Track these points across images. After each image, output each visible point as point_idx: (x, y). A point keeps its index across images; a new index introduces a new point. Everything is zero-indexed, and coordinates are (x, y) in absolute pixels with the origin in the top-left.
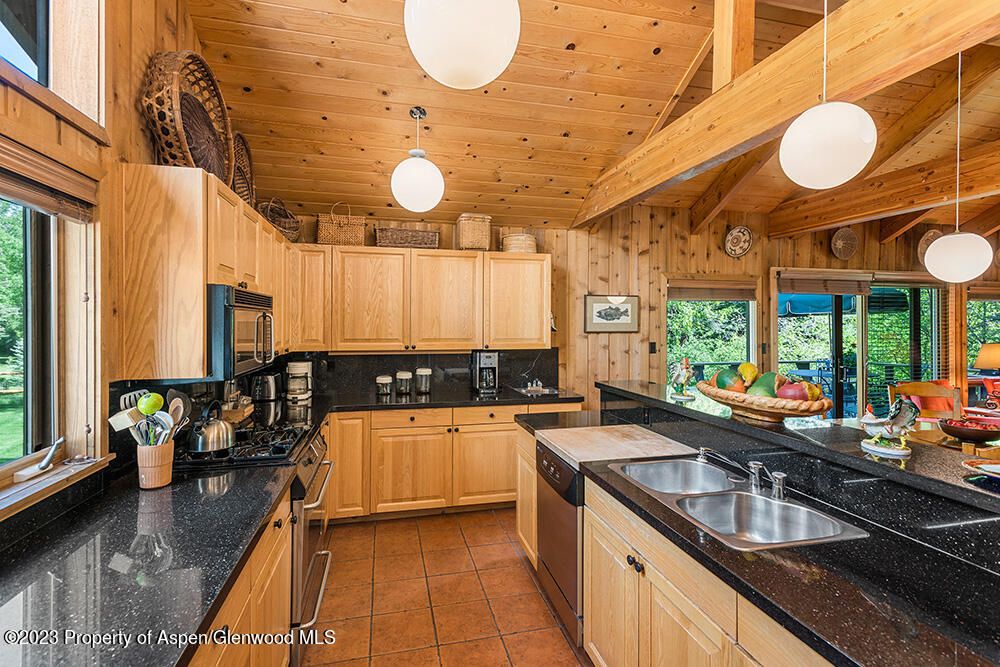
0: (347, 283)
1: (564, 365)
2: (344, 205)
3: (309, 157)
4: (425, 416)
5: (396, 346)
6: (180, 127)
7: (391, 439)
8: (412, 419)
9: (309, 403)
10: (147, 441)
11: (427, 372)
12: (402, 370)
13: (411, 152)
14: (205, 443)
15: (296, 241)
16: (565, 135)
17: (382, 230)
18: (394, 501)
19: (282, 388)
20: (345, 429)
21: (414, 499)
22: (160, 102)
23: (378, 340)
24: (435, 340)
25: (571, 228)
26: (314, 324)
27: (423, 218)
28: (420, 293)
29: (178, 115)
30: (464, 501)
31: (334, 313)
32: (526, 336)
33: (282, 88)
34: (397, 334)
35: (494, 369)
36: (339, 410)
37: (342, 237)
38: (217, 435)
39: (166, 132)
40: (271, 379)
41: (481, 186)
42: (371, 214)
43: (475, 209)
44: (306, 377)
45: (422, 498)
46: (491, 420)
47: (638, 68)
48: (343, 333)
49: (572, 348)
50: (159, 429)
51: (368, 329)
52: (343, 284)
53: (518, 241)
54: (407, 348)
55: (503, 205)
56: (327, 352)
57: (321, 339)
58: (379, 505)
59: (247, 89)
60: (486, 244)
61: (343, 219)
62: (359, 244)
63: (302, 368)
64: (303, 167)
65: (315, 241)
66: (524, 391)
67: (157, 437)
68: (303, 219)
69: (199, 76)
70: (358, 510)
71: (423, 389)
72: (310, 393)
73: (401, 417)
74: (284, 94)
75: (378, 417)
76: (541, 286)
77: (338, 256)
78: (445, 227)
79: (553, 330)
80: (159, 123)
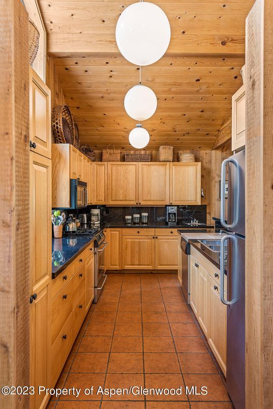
0: (114, 177)
1: (210, 213)
2: (111, 146)
3: (99, 128)
4: (143, 231)
5: (133, 203)
6: (62, 131)
7: (130, 240)
8: (138, 232)
9: (99, 225)
10: (56, 225)
11: (146, 214)
12: (136, 214)
13: (137, 125)
14: (69, 228)
15: (94, 161)
16: (202, 112)
17: (127, 155)
18: (131, 265)
19: (89, 219)
20: (112, 235)
21: (139, 265)
22: (57, 123)
23: (126, 200)
24: (149, 200)
25: (213, 149)
26: (101, 194)
27: (144, 149)
28: (143, 181)
29: (62, 127)
30: (160, 267)
31: (108, 189)
32: (189, 199)
33: (90, 106)
34: (133, 197)
35: (175, 213)
36: (110, 227)
37: (111, 159)
38: (72, 227)
39: (58, 132)
40: (85, 216)
41: (168, 134)
42: (123, 148)
43: (166, 144)
44: (98, 215)
45: (142, 265)
46: (171, 234)
47: (229, 84)
48: (112, 197)
49: (213, 206)
50: (59, 221)
51: (121, 196)
52: (112, 177)
53: (186, 157)
54: (137, 204)
55: (179, 141)
56: (106, 205)
57: (103, 200)
58: (126, 266)
59: (78, 108)
60: (171, 158)
61: (111, 151)
62: (118, 161)
63: (96, 211)
64: (97, 132)
65: (101, 161)
66: (189, 224)
67: (58, 224)
68: (97, 152)
69: (66, 112)
70: (117, 267)
71: (144, 222)
72: (99, 222)
73: (134, 231)
74: (90, 107)
75: (125, 230)
76: (196, 177)
77: (110, 166)
78: (154, 152)
79: (202, 196)
80: (56, 130)
